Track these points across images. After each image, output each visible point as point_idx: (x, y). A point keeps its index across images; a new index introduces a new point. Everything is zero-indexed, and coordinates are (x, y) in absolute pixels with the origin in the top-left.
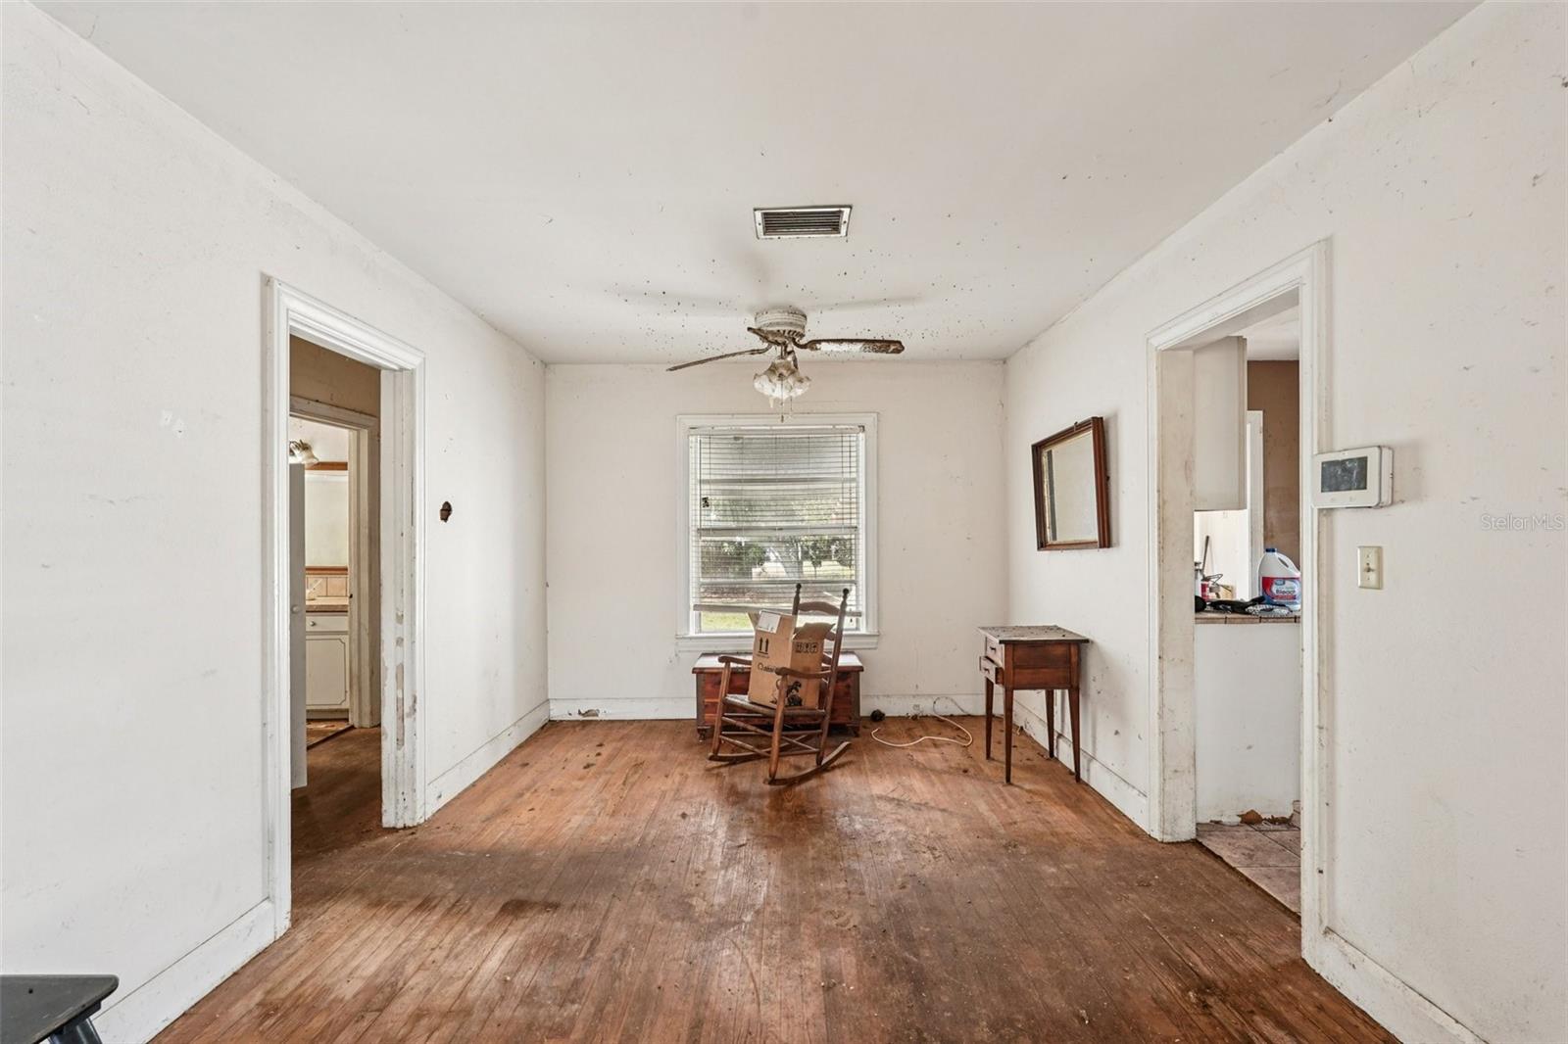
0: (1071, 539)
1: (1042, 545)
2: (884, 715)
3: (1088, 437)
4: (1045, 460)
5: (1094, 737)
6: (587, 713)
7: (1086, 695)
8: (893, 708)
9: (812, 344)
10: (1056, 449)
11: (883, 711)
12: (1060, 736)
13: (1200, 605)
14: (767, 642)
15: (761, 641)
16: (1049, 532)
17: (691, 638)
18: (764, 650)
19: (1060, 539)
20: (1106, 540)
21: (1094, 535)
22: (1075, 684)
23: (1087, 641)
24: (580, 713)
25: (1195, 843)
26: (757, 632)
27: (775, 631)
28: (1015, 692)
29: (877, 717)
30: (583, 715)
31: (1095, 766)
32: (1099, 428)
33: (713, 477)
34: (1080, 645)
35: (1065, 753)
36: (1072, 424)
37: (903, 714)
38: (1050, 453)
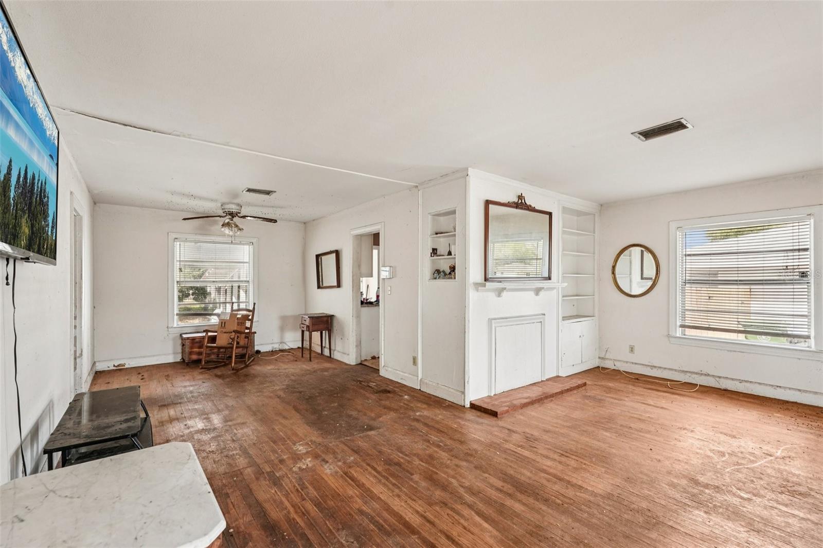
0: (328, 285)
1: (319, 287)
2: (260, 351)
3: (334, 255)
4: (320, 260)
5: (335, 344)
6: (118, 366)
7: (333, 332)
8: (263, 349)
9: (244, 217)
10: (323, 258)
11: (260, 350)
12: (325, 347)
13: (362, 303)
14: (225, 323)
15: (222, 323)
16: (321, 283)
17: (175, 328)
18: (223, 326)
19: (324, 285)
20: (339, 285)
21: (335, 284)
22: (330, 328)
23: (333, 316)
24: (114, 366)
25: (361, 364)
26: (220, 320)
27: (228, 318)
28: (313, 333)
29: (258, 352)
30: (116, 367)
31: (335, 352)
32: (337, 253)
33: (186, 260)
34: (331, 317)
35: (326, 352)
36: (329, 251)
37: (268, 350)
38: (321, 258)
